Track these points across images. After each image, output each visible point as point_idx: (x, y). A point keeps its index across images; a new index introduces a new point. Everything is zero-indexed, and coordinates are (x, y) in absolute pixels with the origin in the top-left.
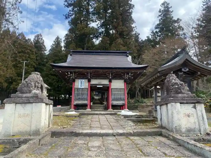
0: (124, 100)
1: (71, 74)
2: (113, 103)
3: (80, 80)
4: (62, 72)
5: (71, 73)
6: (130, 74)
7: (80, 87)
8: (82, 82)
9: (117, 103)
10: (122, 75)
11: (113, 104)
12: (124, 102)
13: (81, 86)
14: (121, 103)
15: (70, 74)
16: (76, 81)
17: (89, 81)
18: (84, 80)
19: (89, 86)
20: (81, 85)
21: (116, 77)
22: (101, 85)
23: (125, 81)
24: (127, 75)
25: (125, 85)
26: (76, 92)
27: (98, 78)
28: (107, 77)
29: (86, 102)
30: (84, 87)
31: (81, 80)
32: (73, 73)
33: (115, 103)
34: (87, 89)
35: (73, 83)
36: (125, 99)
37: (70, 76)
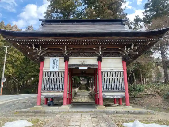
0: (123, 90)
1: (37, 49)
2: (106, 95)
3: (51, 58)
4: (20, 44)
5: (36, 46)
6: (132, 47)
7: (51, 69)
8: (55, 62)
9: (113, 96)
10: (120, 50)
11: (106, 97)
12: (123, 94)
13: (53, 68)
14: (119, 96)
15: (35, 49)
16: (45, 60)
17: (66, 60)
18: (57, 59)
19: (67, 69)
20: (54, 66)
21: (109, 53)
22: (85, 65)
23: (124, 60)
24: (127, 49)
25: (123, 65)
26: (45, 78)
27: (81, 55)
28: (94, 53)
29: (61, 94)
30: (57, 70)
31: (54, 58)
32: (40, 47)
33: (109, 95)
34: (64, 72)
35: (41, 63)
36: (125, 89)
37: (36, 53)
